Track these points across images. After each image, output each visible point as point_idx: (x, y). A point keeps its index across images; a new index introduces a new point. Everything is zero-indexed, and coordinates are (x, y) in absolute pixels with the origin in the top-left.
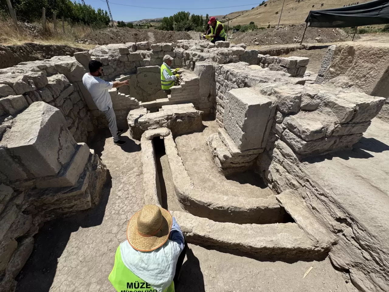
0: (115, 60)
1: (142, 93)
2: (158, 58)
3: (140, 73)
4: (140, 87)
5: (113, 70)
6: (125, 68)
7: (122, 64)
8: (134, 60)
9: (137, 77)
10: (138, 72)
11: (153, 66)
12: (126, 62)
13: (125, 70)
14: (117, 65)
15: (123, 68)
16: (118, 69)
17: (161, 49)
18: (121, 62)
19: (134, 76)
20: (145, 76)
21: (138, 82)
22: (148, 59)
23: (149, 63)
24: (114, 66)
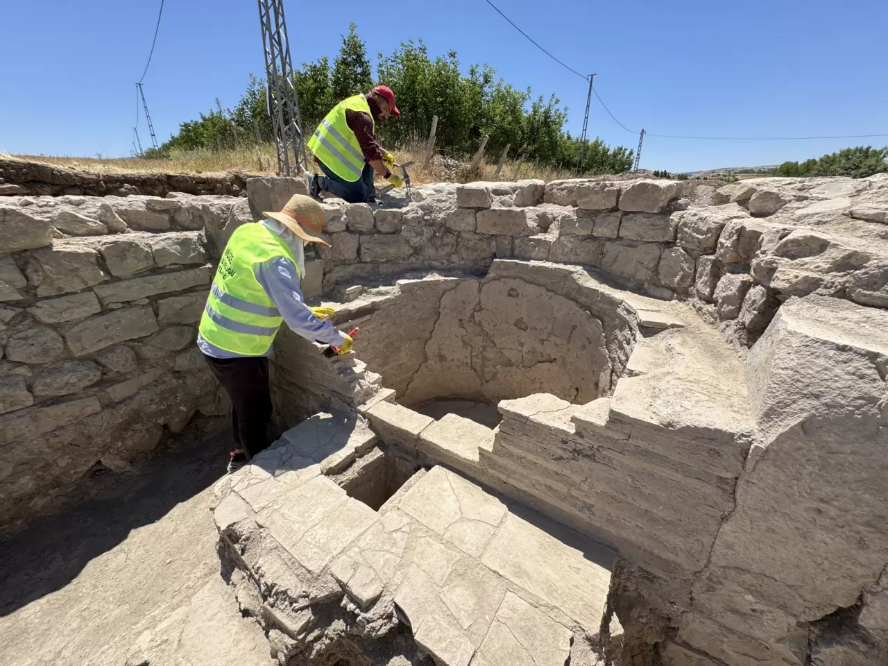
0: (431, 224)
1: (485, 348)
2: (591, 238)
3: (494, 279)
4: (480, 324)
5: (406, 250)
6: (456, 252)
7: (450, 239)
8: (494, 232)
9: (480, 290)
10: (491, 275)
11: (555, 266)
12: (465, 235)
13: (455, 258)
14: (432, 239)
15: (447, 249)
16: (430, 251)
17: (611, 204)
18: (449, 231)
19: (473, 283)
20: (512, 293)
21: (479, 308)
22: (552, 236)
23: (549, 252)
24: (416, 241)
